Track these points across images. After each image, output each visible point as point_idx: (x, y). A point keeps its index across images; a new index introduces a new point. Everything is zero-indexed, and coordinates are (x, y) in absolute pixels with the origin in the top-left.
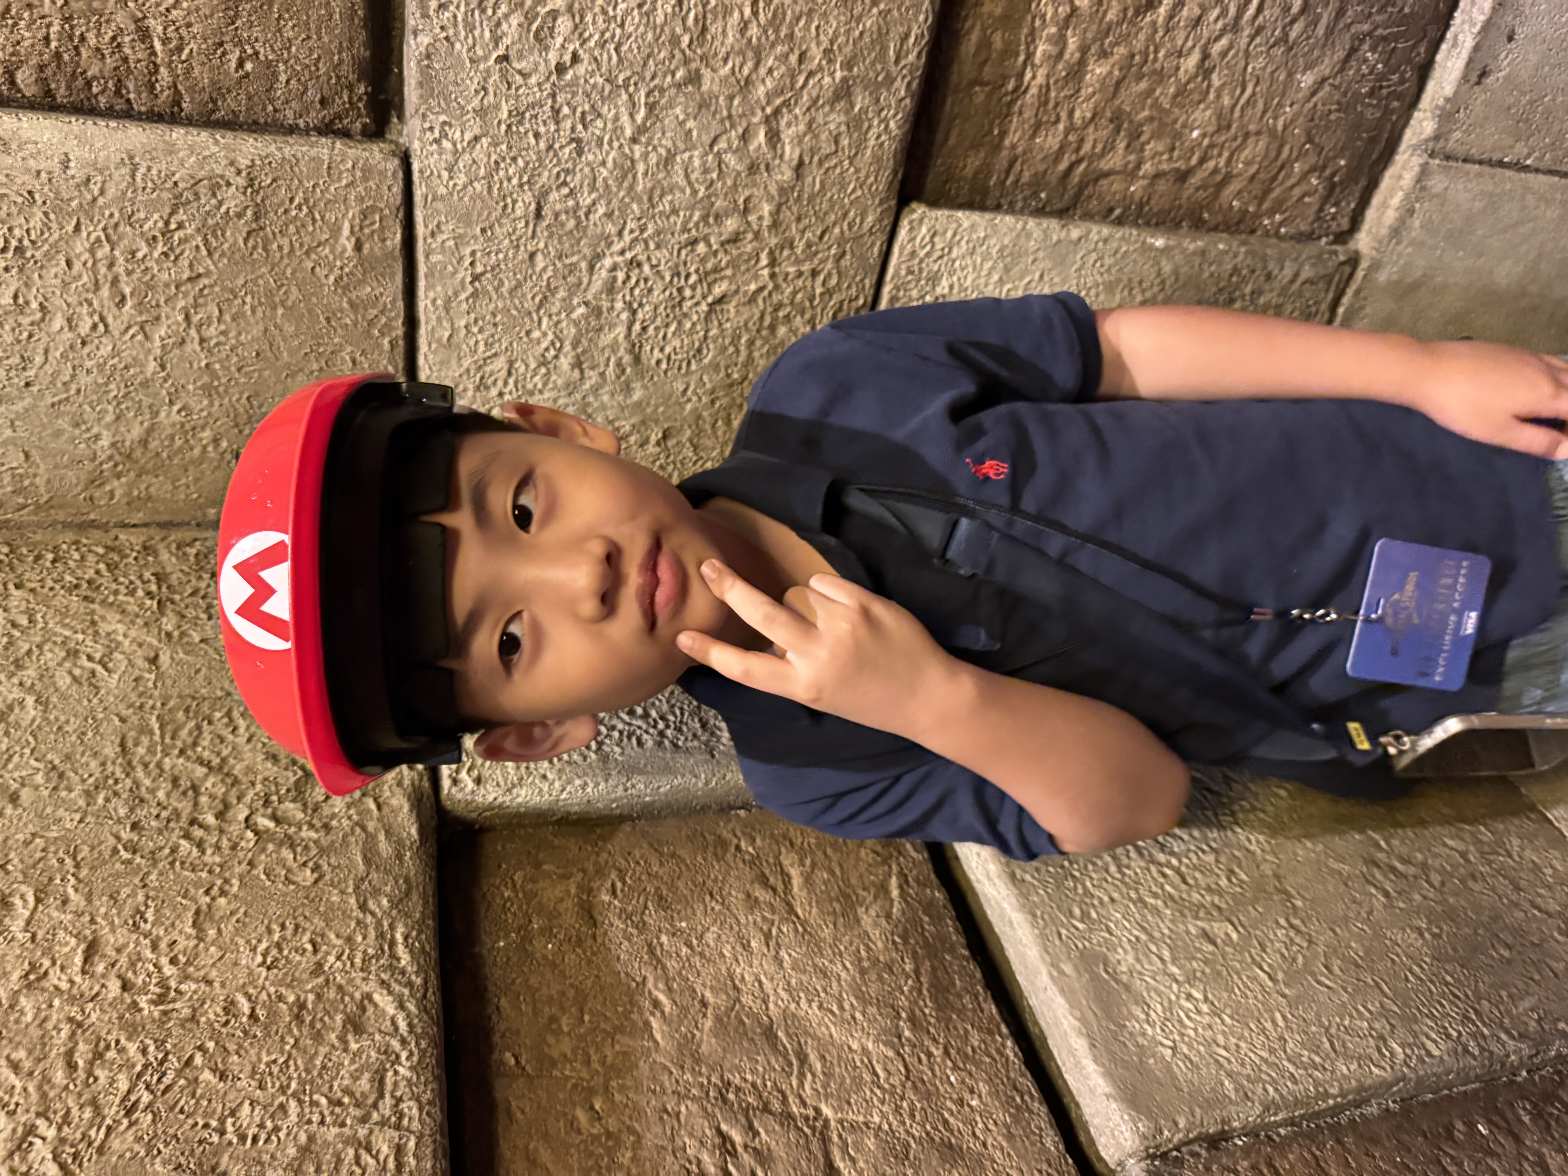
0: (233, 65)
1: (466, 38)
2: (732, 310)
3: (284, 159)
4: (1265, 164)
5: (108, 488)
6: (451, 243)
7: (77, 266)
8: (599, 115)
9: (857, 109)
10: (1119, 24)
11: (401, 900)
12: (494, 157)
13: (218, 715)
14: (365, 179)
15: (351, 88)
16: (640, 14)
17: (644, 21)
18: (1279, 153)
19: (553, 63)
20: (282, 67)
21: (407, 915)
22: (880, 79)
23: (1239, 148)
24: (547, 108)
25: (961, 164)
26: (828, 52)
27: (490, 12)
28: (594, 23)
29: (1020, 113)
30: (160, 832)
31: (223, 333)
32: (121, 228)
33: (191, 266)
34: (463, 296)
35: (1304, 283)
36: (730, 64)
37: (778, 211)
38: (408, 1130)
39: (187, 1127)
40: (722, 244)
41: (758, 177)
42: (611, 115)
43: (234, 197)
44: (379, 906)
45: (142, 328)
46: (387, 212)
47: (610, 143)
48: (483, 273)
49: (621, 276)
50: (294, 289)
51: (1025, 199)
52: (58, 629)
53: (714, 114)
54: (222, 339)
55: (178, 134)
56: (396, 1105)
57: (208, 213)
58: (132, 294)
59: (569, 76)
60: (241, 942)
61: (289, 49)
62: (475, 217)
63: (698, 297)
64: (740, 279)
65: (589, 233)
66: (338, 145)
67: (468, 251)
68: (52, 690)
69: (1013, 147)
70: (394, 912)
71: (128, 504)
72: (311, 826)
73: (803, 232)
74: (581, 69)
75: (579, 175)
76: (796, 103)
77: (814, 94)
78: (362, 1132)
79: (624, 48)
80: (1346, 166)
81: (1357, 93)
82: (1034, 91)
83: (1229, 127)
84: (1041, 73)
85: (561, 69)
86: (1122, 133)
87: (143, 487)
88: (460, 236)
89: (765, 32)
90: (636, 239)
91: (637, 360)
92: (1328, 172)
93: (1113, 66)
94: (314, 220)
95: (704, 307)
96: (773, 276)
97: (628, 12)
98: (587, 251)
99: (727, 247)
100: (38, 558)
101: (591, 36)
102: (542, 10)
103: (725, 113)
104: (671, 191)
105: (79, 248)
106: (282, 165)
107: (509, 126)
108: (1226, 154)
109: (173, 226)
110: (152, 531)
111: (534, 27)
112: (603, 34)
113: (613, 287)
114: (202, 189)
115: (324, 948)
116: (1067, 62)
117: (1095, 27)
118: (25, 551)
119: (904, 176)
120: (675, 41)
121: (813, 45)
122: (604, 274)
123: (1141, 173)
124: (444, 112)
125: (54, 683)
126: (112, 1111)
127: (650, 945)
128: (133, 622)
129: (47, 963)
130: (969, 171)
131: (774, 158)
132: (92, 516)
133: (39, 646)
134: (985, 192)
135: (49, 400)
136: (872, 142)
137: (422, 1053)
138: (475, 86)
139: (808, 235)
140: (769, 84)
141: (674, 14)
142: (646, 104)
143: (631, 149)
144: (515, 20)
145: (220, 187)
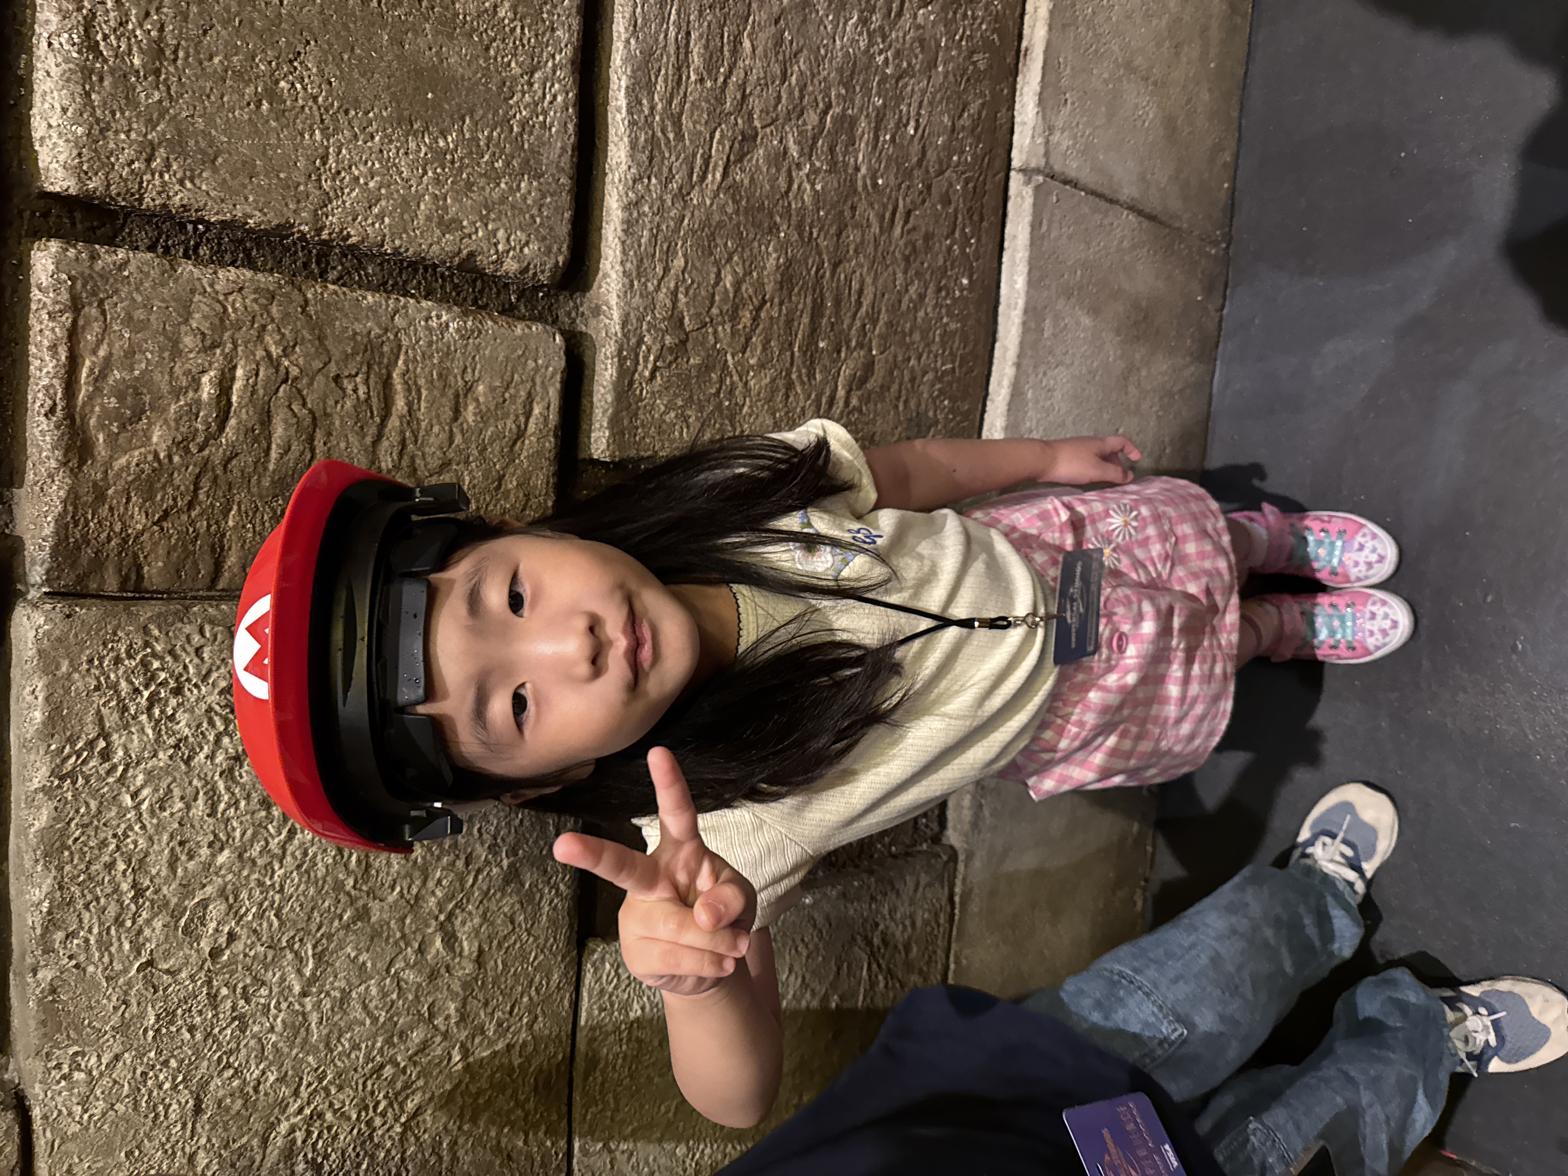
1: (101, 958)
2: (429, 1119)
8: (263, 983)
9: (527, 885)
12: (139, 1070)
16: (300, 874)
17: (305, 879)
19: (207, 950)
22: (543, 855)
24: (202, 997)
26: (493, 847)
27: (129, 923)
28: (250, 897)
35: (924, 888)
36: (398, 889)
37: (464, 1005)
40: (410, 1058)
41: (439, 981)
42: (276, 979)
47: (278, 1006)
49: (300, 1135)
53: (387, 939)
59: (225, 957)
62: (118, 1143)
63: (390, 1121)
64: (433, 1085)
65: (260, 1106)
73: (492, 1014)
74: (239, 946)
75: (243, 1052)
76: (468, 901)
77: (485, 888)
79: (286, 910)
85: (215, 953)
90: (315, 1090)
95: (398, 1129)
97: (286, 876)
98: (258, 1126)
99: (416, 1058)
101: (248, 910)
102: (190, 904)
103: (398, 935)
104: (350, 1028)
107: (158, 1031)
111: (182, 922)
112: (261, 904)
113: (292, 1150)
120: (339, 886)
121: (477, 846)
122: (280, 1141)
124: (75, 1043)
131: (453, 959)
136: (546, 908)
138: (113, 1003)
139: (498, 1014)
140: (439, 893)
141: (335, 862)
142: (314, 955)
143: (301, 1004)
144: (158, 924)
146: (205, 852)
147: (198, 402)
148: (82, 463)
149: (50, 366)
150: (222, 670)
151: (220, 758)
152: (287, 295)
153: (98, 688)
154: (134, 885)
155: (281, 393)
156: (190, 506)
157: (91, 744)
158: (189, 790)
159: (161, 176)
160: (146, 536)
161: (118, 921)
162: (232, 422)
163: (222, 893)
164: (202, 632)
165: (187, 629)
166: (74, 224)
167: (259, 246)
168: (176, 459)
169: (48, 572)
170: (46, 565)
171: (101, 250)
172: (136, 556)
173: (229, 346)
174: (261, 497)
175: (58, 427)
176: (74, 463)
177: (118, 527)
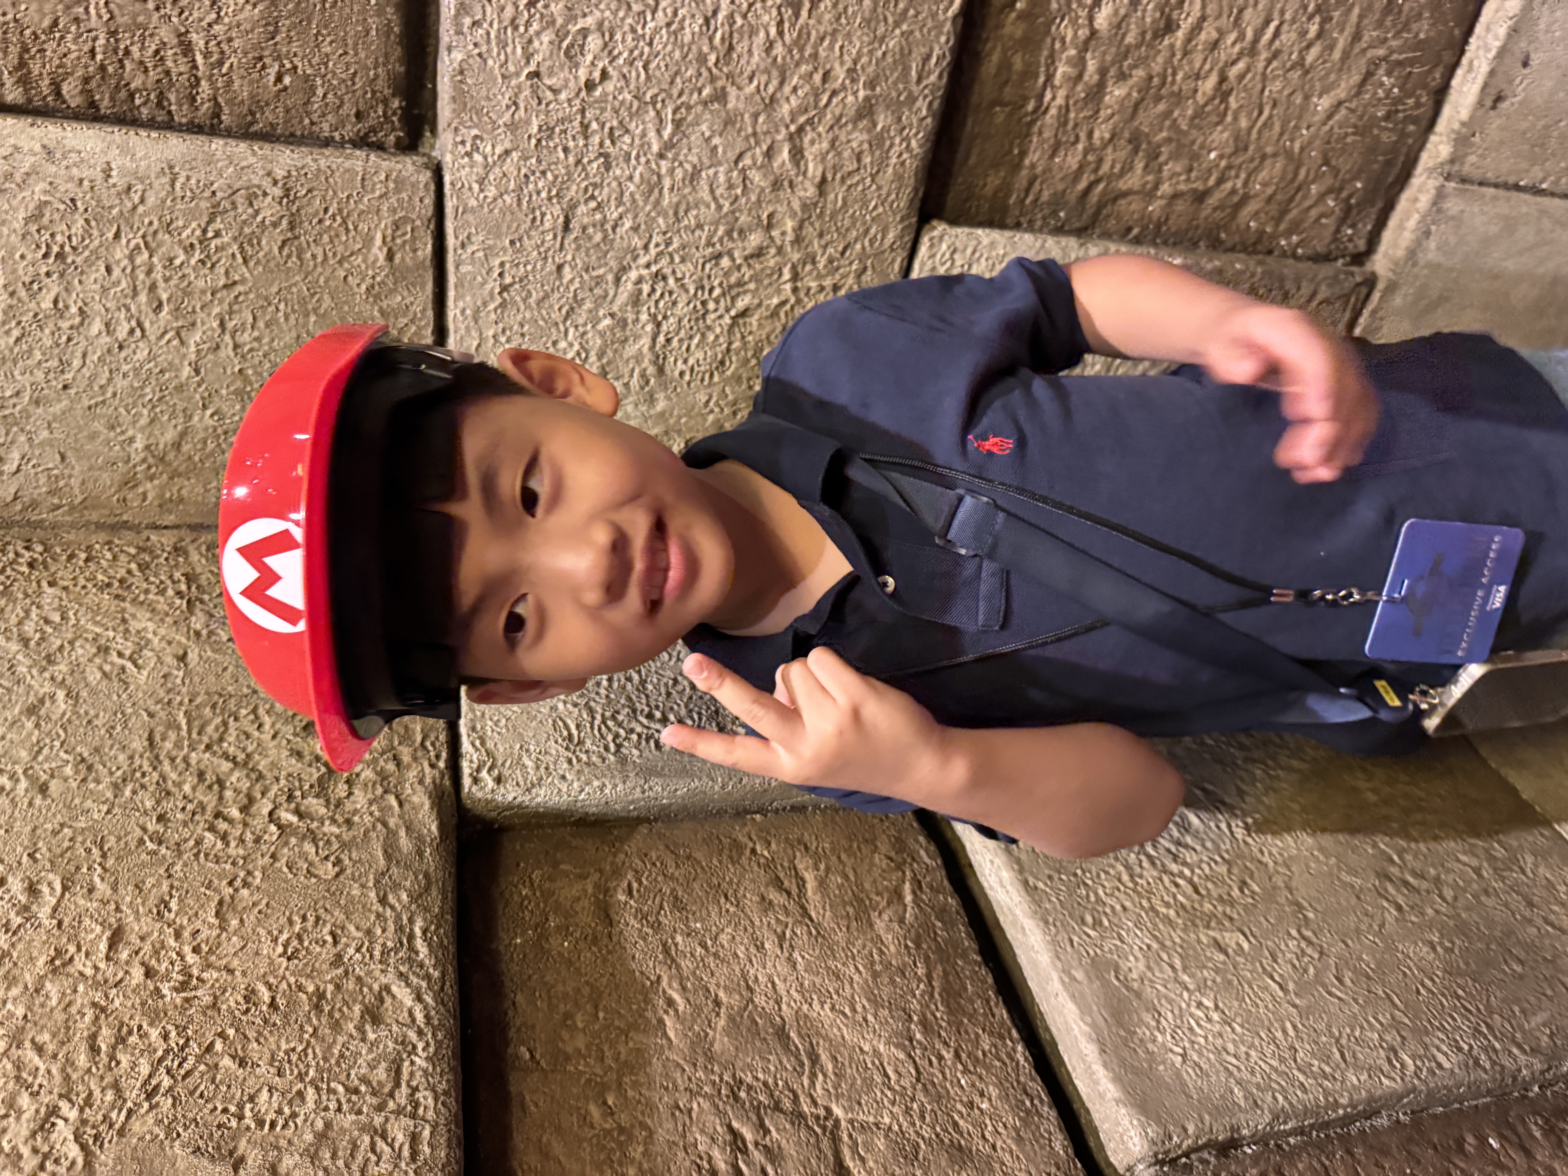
0: (272, 78)
1: (499, 54)
2: (755, 323)
3: (319, 170)
4: (1282, 185)
5: (141, 490)
6: (481, 254)
7: (116, 272)
8: (627, 131)
9: (879, 128)
10: (1138, 46)
11: (420, 895)
12: (524, 171)
13: (244, 712)
14: (397, 190)
15: (385, 102)
16: (668, 32)
17: (672, 40)
18: (1296, 174)
19: (583, 80)
20: (319, 81)
21: (426, 910)
22: (902, 98)
23: (1257, 170)
24: (576, 124)
25: (981, 183)
26: (851, 72)
27: (522, 29)
28: (623, 41)
29: (1040, 133)
30: (185, 824)
31: (257, 339)
32: (160, 235)
33: (227, 273)
34: (492, 307)
35: (1320, 303)
36: (755, 83)
37: (801, 227)
38: (423, 1119)
39: (206, 1111)
40: (746, 259)
41: (781, 193)
42: (638, 132)
43: (270, 207)
44: (399, 900)
45: (178, 334)
46: (418, 223)
47: (637, 157)
48: (511, 285)
49: (646, 288)
50: (326, 297)
51: (1044, 218)
52: (90, 626)
53: (739, 131)
54: (256, 345)
55: (217, 144)
56: (412, 1095)
57: (244, 222)
58: (169, 300)
59: (598, 93)
60: (262, 932)
61: (326, 64)
62: (504, 229)
63: (721, 310)
64: (763, 293)
65: (616, 245)
66: (372, 157)
67: (497, 262)
68: (83, 685)
69: (1033, 166)
70: (414, 906)
71: (160, 506)
72: (333, 821)
73: (825, 247)
74: (610, 86)
75: (606, 190)
76: (820, 121)
77: (837, 112)
78: (378, 1120)
79: (652, 66)
80: (1363, 188)
81: (1373, 117)
82: (1053, 111)
83: (1246, 149)
84: (1061, 93)
85: (590, 86)
86: (1141, 154)
87: (175, 490)
88: (490, 248)
89: (790, 51)
90: (662, 253)
91: (661, 370)
92: (1344, 194)
93: (1131, 88)
94: (347, 230)
95: (727, 320)
96: (795, 290)
97: (656, 31)
98: (613, 264)
99: (751, 261)
100: (71, 557)
101: (620, 53)
102: (573, 29)
103: (750, 130)
104: (696, 206)
105: (118, 255)
106: (317, 176)
107: (539, 141)
108: (1243, 175)
109: (210, 234)
110: (183, 532)
111: (565, 45)
112: (631, 52)
113: (638, 300)
114: (240, 199)
115: (344, 940)
116: (1086, 83)
117: (1113, 50)
118: (58, 550)
119: (925, 193)
120: (702, 59)
121: (837, 65)
122: (630, 286)
123: (1159, 193)
124: (476, 126)
125: (85, 678)
126: (132, 1095)
127: (664, 945)
128: (162, 620)
129: (72, 949)
130: (989, 190)
131: (797, 175)
132: (125, 518)
133: (71, 643)
134: (1004, 210)
135: (87, 403)
136: (894, 160)
137: (439, 1044)
138: (506, 101)
139: (830, 250)
140: (794, 101)
141: (701, 33)
142: (673, 120)
143: (657, 165)
144: (546, 38)
145: (256, 197)
161: (514, 25)
163: (600, 25)
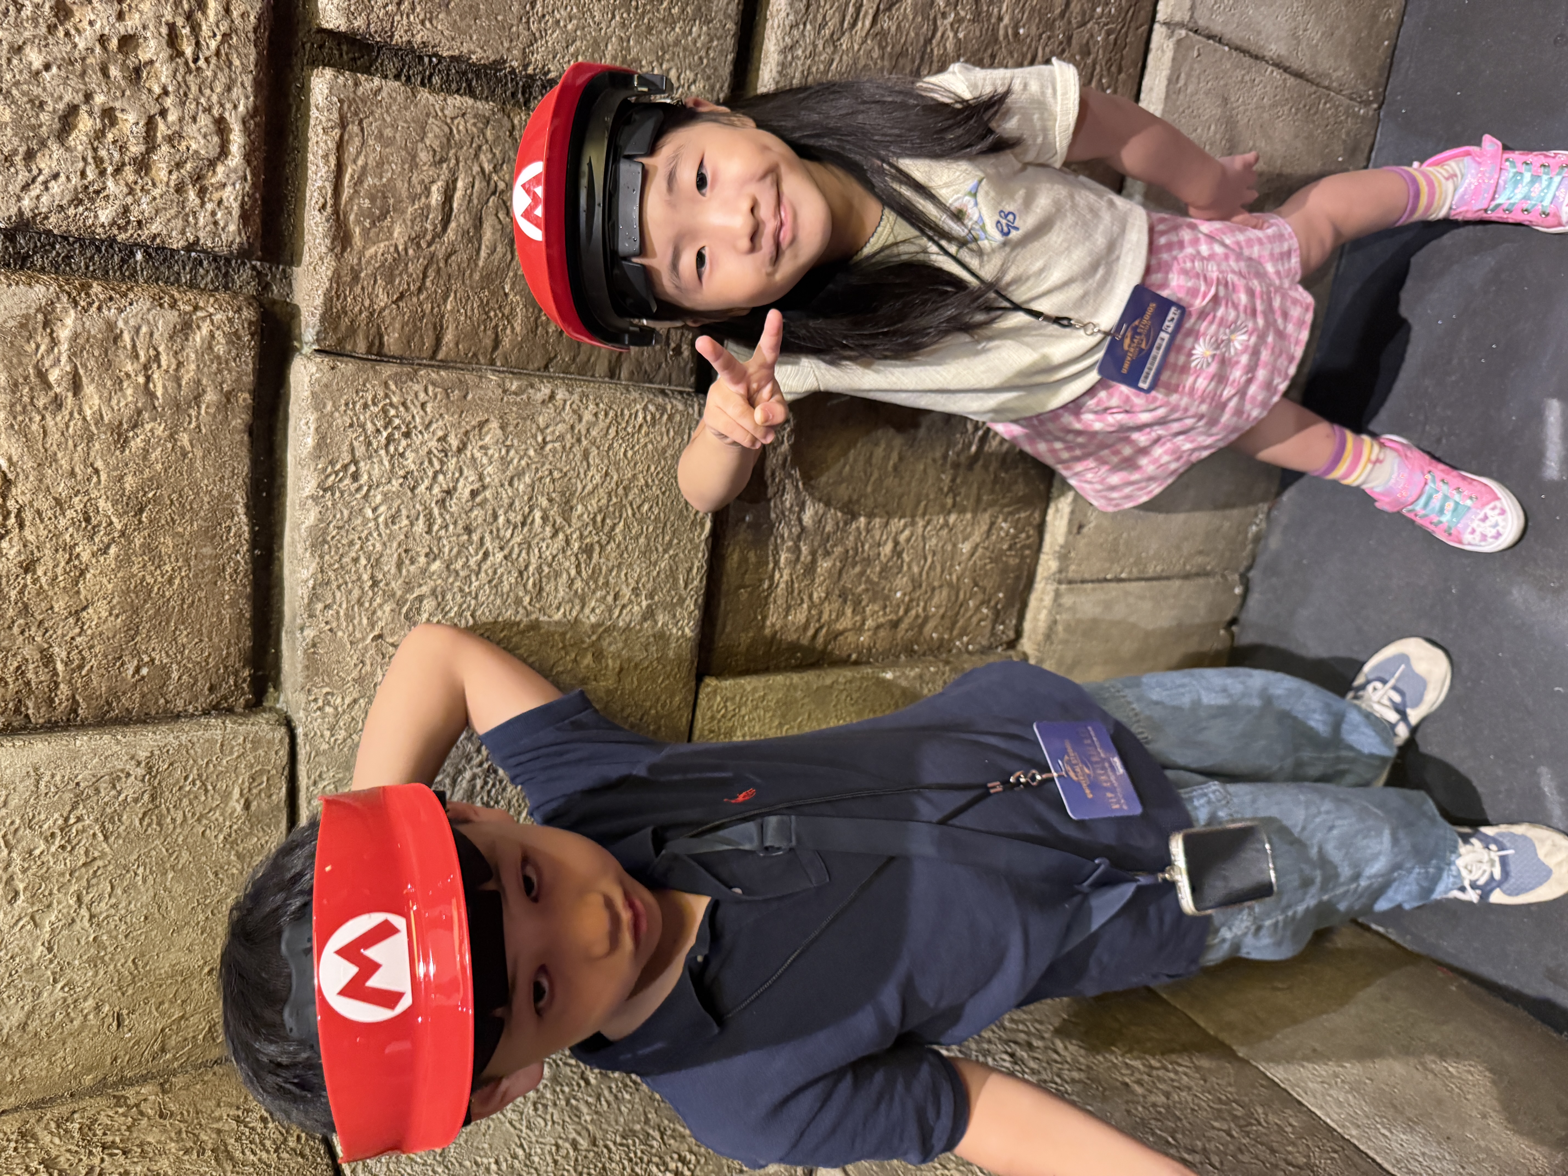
0: (130, 672)
1: (347, 627)
3: (180, 745)
4: (949, 605)
9: (660, 624)
10: (835, 532)
14: (254, 749)
15: (236, 673)
16: (491, 588)
17: (494, 591)
18: (957, 596)
20: (175, 667)
22: (675, 601)
23: (930, 598)
25: (737, 644)
26: (636, 591)
27: (367, 605)
28: (454, 599)
29: (775, 602)
31: (115, 906)
32: (20, 832)
33: (87, 853)
43: (132, 785)
45: (32, 918)
46: (274, 772)
49: (479, 783)
50: (184, 853)
51: (786, 660)
54: (113, 911)
55: (82, 741)
57: (106, 804)
58: (25, 889)
61: (182, 653)
66: (228, 723)
69: (773, 625)
77: (627, 620)
79: (478, 613)
80: (1005, 597)
81: (1001, 550)
82: (782, 585)
83: (920, 586)
84: (786, 572)
86: (849, 603)
88: (340, 780)
89: (587, 584)
92: (992, 603)
93: (835, 560)
94: (206, 791)
97: (480, 587)
102: (411, 597)
103: (558, 645)
106: (178, 751)
108: (922, 604)
109: (72, 821)
110: (25, 1113)
111: (404, 610)
112: (461, 606)
114: (102, 786)
116: (803, 563)
117: (818, 537)
119: (698, 661)
120: (518, 601)
121: (624, 587)
122: (465, 784)
123: (866, 628)
124: (327, 685)
130: (743, 647)
131: (598, 671)
134: (757, 660)
136: (673, 645)
138: (355, 661)
140: (593, 618)
141: (517, 583)
144: (387, 608)
145: (119, 778)
146: (422, 560)
147: (428, 206)
148: (344, 250)
149: (323, 171)
150: (440, 423)
151: (436, 490)
152: (499, 121)
153: (351, 425)
154: (372, 577)
155: (490, 203)
156: (420, 290)
157: (345, 467)
158: (413, 512)
159: (408, 17)
160: (387, 312)
161: (360, 602)
162: (453, 225)
163: (433, 592)
164: (426, 391)
165: (416, 387)
166: (341, 55)
167: (478, 77)
168: (411, 252)
169: (318, 333)
170: (317, 329)
171: (362, 77)
172: (379, 327)
173: (453, 161)
174: (472, 288)
175: (328, 221)
176: (338, 250)
177: (367, 303)
